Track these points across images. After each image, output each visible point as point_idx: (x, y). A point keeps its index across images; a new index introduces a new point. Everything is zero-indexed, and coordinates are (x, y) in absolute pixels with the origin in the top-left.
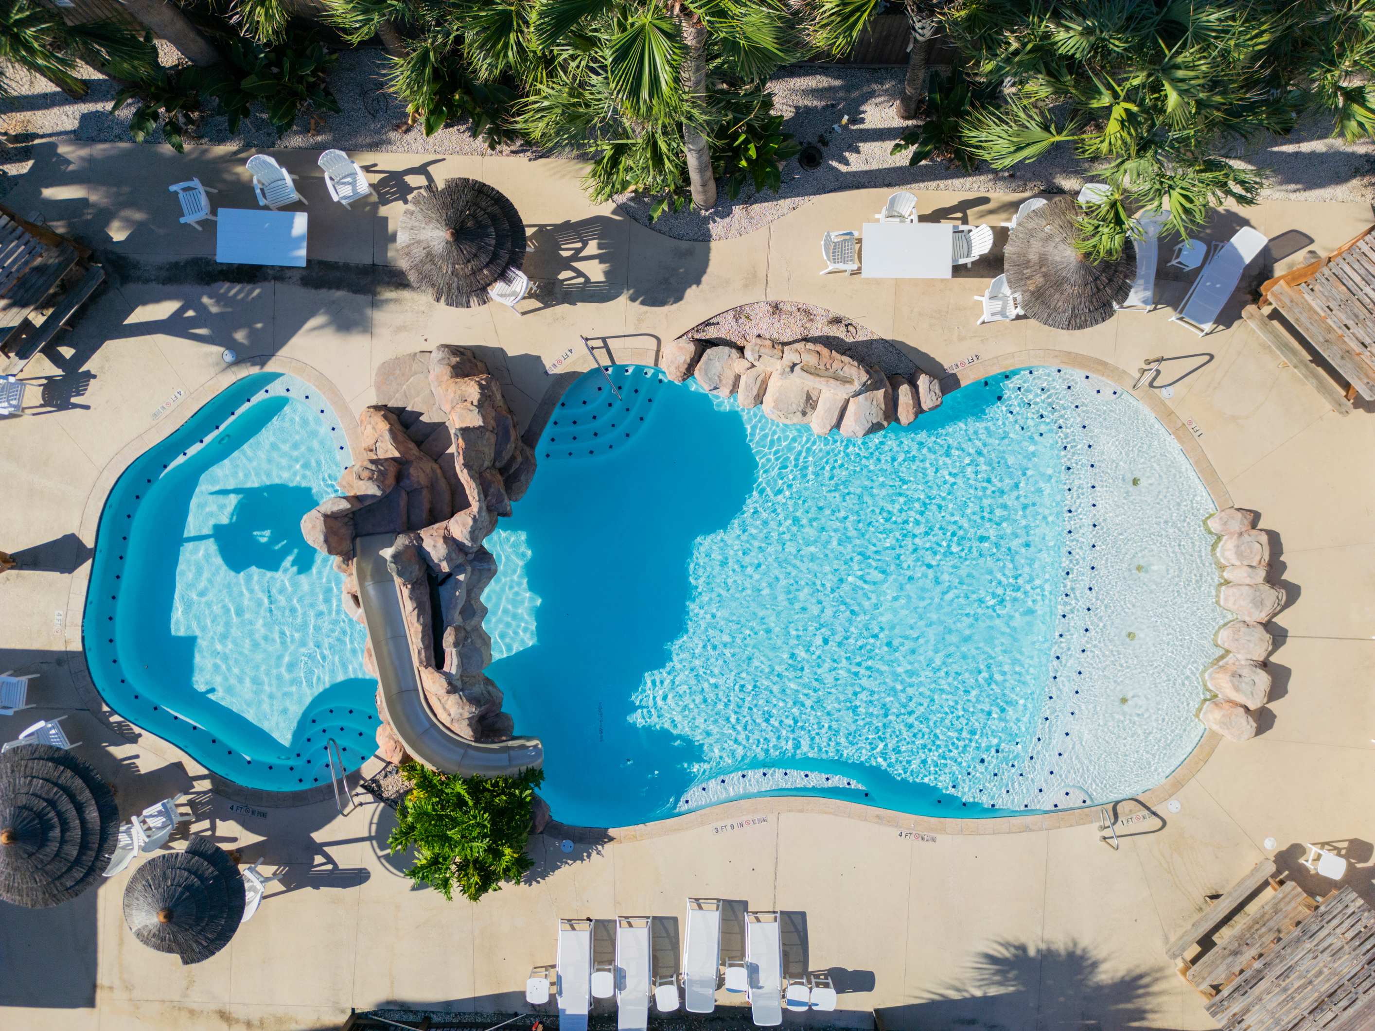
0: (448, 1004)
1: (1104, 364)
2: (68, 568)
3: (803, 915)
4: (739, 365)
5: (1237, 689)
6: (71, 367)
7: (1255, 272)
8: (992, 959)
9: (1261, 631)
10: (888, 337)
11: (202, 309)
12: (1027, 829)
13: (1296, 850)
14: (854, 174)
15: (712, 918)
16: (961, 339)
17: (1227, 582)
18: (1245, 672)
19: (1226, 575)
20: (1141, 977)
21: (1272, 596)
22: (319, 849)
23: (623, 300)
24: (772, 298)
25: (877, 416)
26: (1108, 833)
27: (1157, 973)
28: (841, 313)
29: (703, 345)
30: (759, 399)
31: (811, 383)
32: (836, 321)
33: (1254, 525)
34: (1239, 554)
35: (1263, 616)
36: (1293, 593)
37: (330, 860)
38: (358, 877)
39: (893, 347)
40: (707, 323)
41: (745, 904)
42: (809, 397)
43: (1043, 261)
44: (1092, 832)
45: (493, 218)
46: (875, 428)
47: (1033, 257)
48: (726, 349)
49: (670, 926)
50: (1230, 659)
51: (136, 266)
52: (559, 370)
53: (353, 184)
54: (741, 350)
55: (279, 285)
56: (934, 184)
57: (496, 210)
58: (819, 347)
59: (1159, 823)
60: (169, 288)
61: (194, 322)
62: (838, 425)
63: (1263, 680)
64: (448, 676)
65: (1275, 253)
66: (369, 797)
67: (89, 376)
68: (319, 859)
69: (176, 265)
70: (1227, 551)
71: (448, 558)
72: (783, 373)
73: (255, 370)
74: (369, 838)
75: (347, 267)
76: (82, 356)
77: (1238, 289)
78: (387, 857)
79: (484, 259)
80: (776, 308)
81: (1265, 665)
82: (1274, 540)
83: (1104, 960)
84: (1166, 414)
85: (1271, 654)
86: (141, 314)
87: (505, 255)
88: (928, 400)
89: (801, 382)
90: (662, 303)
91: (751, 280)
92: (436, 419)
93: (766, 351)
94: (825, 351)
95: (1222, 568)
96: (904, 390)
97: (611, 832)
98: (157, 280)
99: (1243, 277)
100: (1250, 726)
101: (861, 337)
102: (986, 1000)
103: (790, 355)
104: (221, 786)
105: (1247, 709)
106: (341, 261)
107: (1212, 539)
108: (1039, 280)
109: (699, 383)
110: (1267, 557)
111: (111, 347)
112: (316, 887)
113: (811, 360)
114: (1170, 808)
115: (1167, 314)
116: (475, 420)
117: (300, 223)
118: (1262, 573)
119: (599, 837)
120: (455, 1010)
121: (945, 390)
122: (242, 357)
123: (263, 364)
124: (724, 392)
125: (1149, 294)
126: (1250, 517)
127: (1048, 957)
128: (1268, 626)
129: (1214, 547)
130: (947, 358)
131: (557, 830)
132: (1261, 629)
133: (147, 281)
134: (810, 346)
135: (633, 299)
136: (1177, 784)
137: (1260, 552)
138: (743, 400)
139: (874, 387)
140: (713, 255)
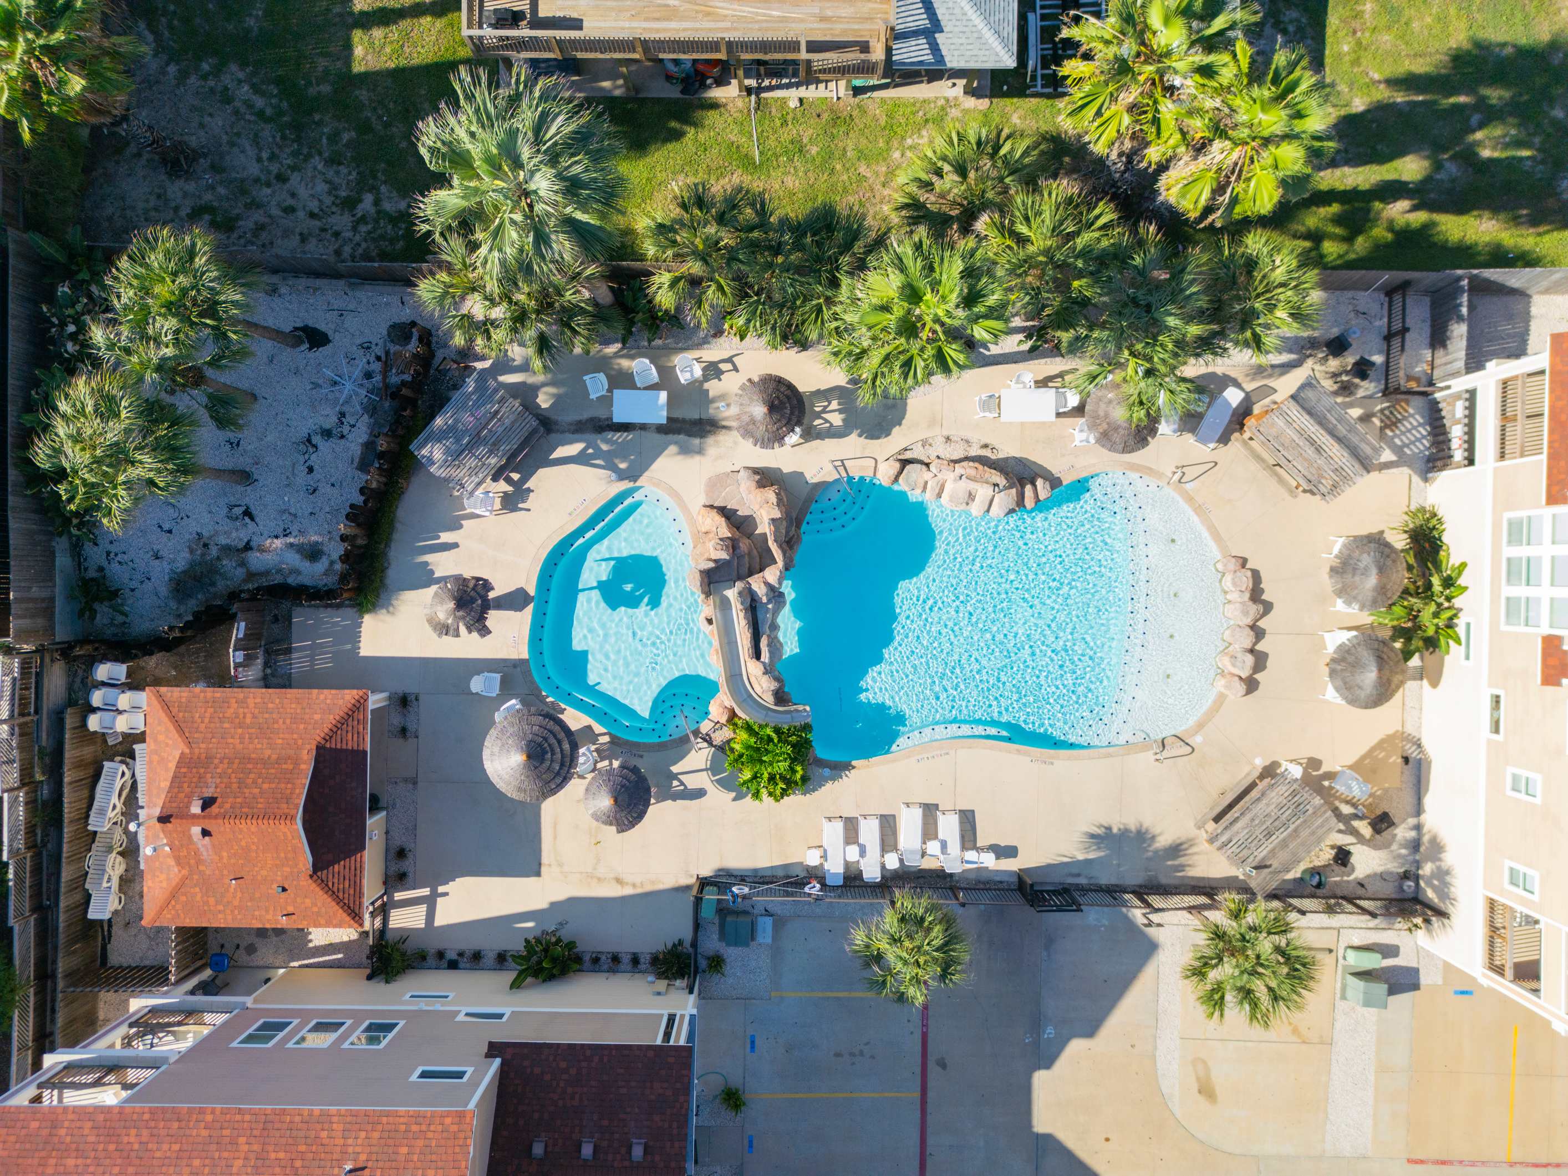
0: (756, 870)
1: (1150, 469)
2: (520, 608)
3: (973, 812)
4: (927, 475)
5: (1234, 665)
6: (518, 485)
7: (1241, 411)
8: (1093, 836)
9: (1248, 630)
10: (1017, 455)
11: (597, 448)
12: (1110, 755)
13: (1275, 765)
14: (994, 356)
15: (918, 813)
16: (1063, 455)
17: (1229, 602)
18: (1239, 655)
19: (1228, 597)
20: (1181, 844)
21: (1254, 609)
22: (675, 776)
23: (853, 437)
24: (946, 433)
25: (1012, 505)
26: (1158, 757)
27: (1191, 842)
28: (988, 441)
29: (905, 463)
30: (939, 496)
31: (972, 486)
32: (986, 446)
33: (1243, 566)
34: (1234, 584)
35: (1249, 621)
36: (1268, 607)
37: (682, 783)
38: (699, 793)
39: (1020, 461)
40: (906, 449)
41: (937, 806)
42: (970, 494)
43: (1107, 416)
44: (1149, 756)
45: (788, 397)
46: (1012, 511)
47: (1101, 413)
48: (919, 466)
49: (891, 819)
50: (1231, 648)
51: (556, 423)
52: (815, 480)
53: (691, 371)
54: (927, 465)
55: (643, 432)
56: (1043, 361)
57: (788, 392)
58: (977, 465)
59: (1190, 749)
60: (576, 436)
61: (593, 457)
62: (988, 511)
63: (1250, 659)
64: (764, 663)
65: (1254, 399)
66: (705, 745)
67: (529, 490)
68: (675, 783)
69: (580, 422)
70: (1228, 582)
71: (767, 595)
72: (955, 480)
73: (631, 485)
74: (706, 770)
75: (684, 421)
76: (525, 479)
77: (1230, 422)
78: (717, 781)
79: (784, 422)
80: (948, 439)
81: (1252, 651)
82: (1256, 576)
83: (1160, 834)
84: (1190, 499)
85: (1255, 644)
86: (561, 452)
87: (794, 419)
88: (1043, 494)
89: (965, 485)
90: (878, 438)
91: (932, 422)
92: (747, 513)
93: (945, 467)
94: (980, 467)
95: (1226, 592)
96: (1028, 489)
97: (854, 763)
98: (569, 431)
99: (1233, 415)
100: (1242, 688)
101: (1001, 456)
102: (1088, 862)
103: (959, 469)
104: (615, 741)
105: (1240, 678)
106: (680, 416)
107: (1220, 575)
108: (1105, 426)
109: (902, 486)
110: (1251, 585)
111: (543, 473)
112: (674, 800)
113: (972, 472)
114: (1197, 740)
115: (1189, 438)
116: (777, 514)
117: (663, 396)
118: (1247, 595)
119: (847, 766)
120: (760, 874)
121: (1052, 488)
122: (622, 475)
123: (635, 481)
124: (918, 491)
125: (1176, 426)
126: (1241, 561)
127: (1125, 832)
128: (1253, 627)
129: (1220, 581)
130: (1055, 468)
131: (821, 763)
132: (1248, 629)
133: (563, 432)
134: (971, 464)
135: (860, 436)
136: (1200, 726)
137: (1246, 581)
138: (929, 496)
139: (1011, 487)
140: (909, 408)
